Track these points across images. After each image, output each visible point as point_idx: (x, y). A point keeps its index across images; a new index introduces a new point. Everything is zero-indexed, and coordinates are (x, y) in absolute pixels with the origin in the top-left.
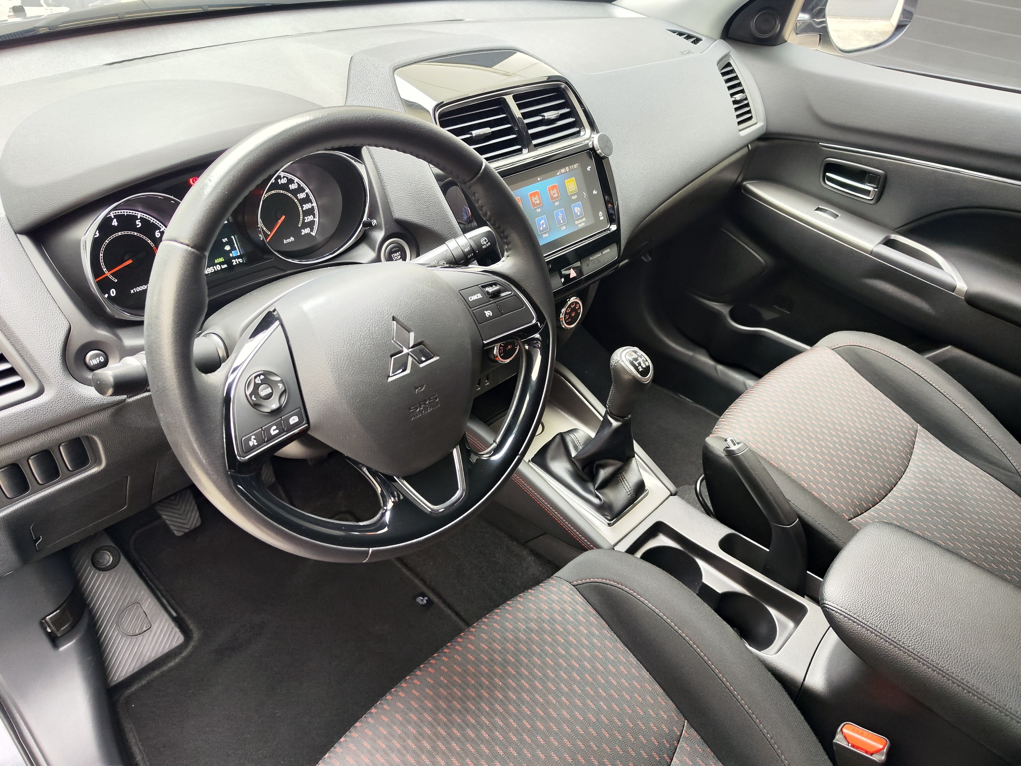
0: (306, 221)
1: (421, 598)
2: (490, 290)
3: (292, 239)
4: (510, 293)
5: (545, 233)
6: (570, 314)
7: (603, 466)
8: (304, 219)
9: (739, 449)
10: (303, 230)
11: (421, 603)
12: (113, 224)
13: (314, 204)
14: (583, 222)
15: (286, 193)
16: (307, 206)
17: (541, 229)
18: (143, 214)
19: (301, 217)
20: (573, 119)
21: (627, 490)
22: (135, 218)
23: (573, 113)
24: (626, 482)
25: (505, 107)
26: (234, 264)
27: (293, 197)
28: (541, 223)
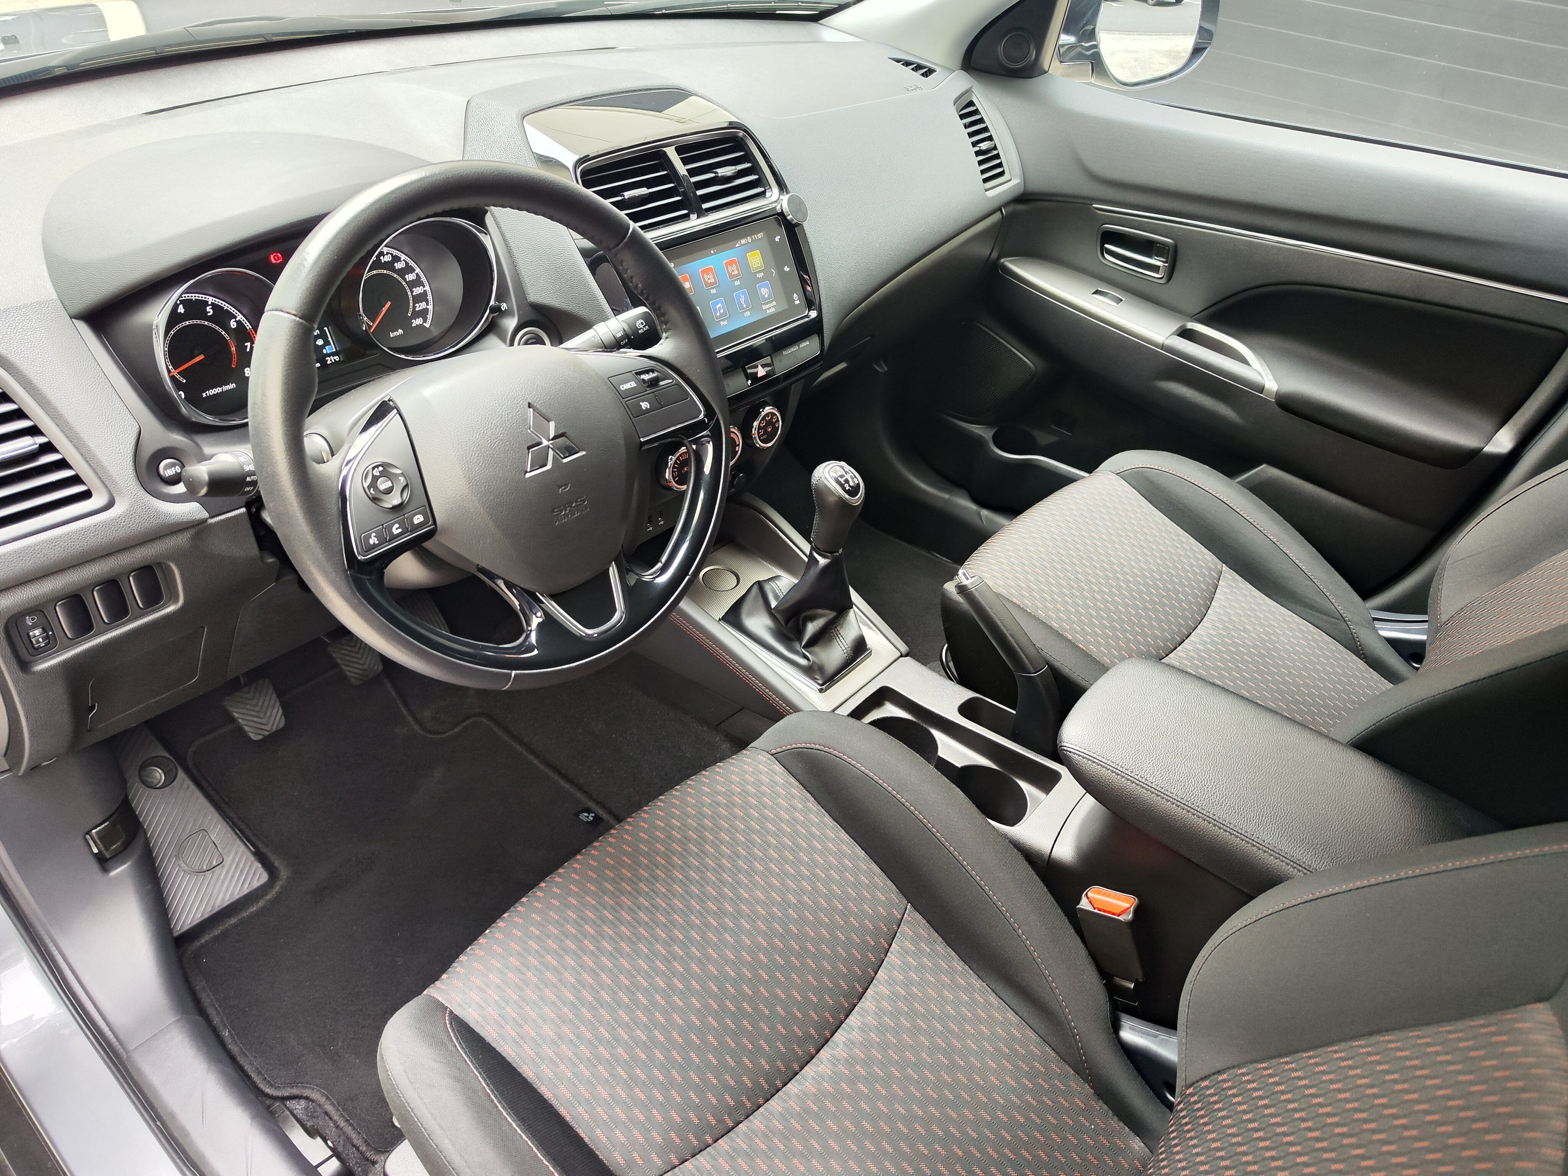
0: (417, 309)
1: (586, 814)
2: (646, 377)
3: (400, 332)
4: (671, 381)
5: (723, 320)
6: (765, 428)
7: (812, 619)
8: (414, 307)
9: (972, 583)
10: (413, 321)
11: (585, 820)
12: (179, 311)
13: (427, 288)
14: (773, 307)
15: (390, 273)
16: (418, 291)
17: (718, 314)
18: (214, 299)
19: (411, 304)
20: (756, 177)
21: (843, 648)
22: (206, 303)
23: (755, 169)
24: (841, 638)
25: (666, 163)
26: (329, 362)
27: (400, 279)
28: (718, 307)
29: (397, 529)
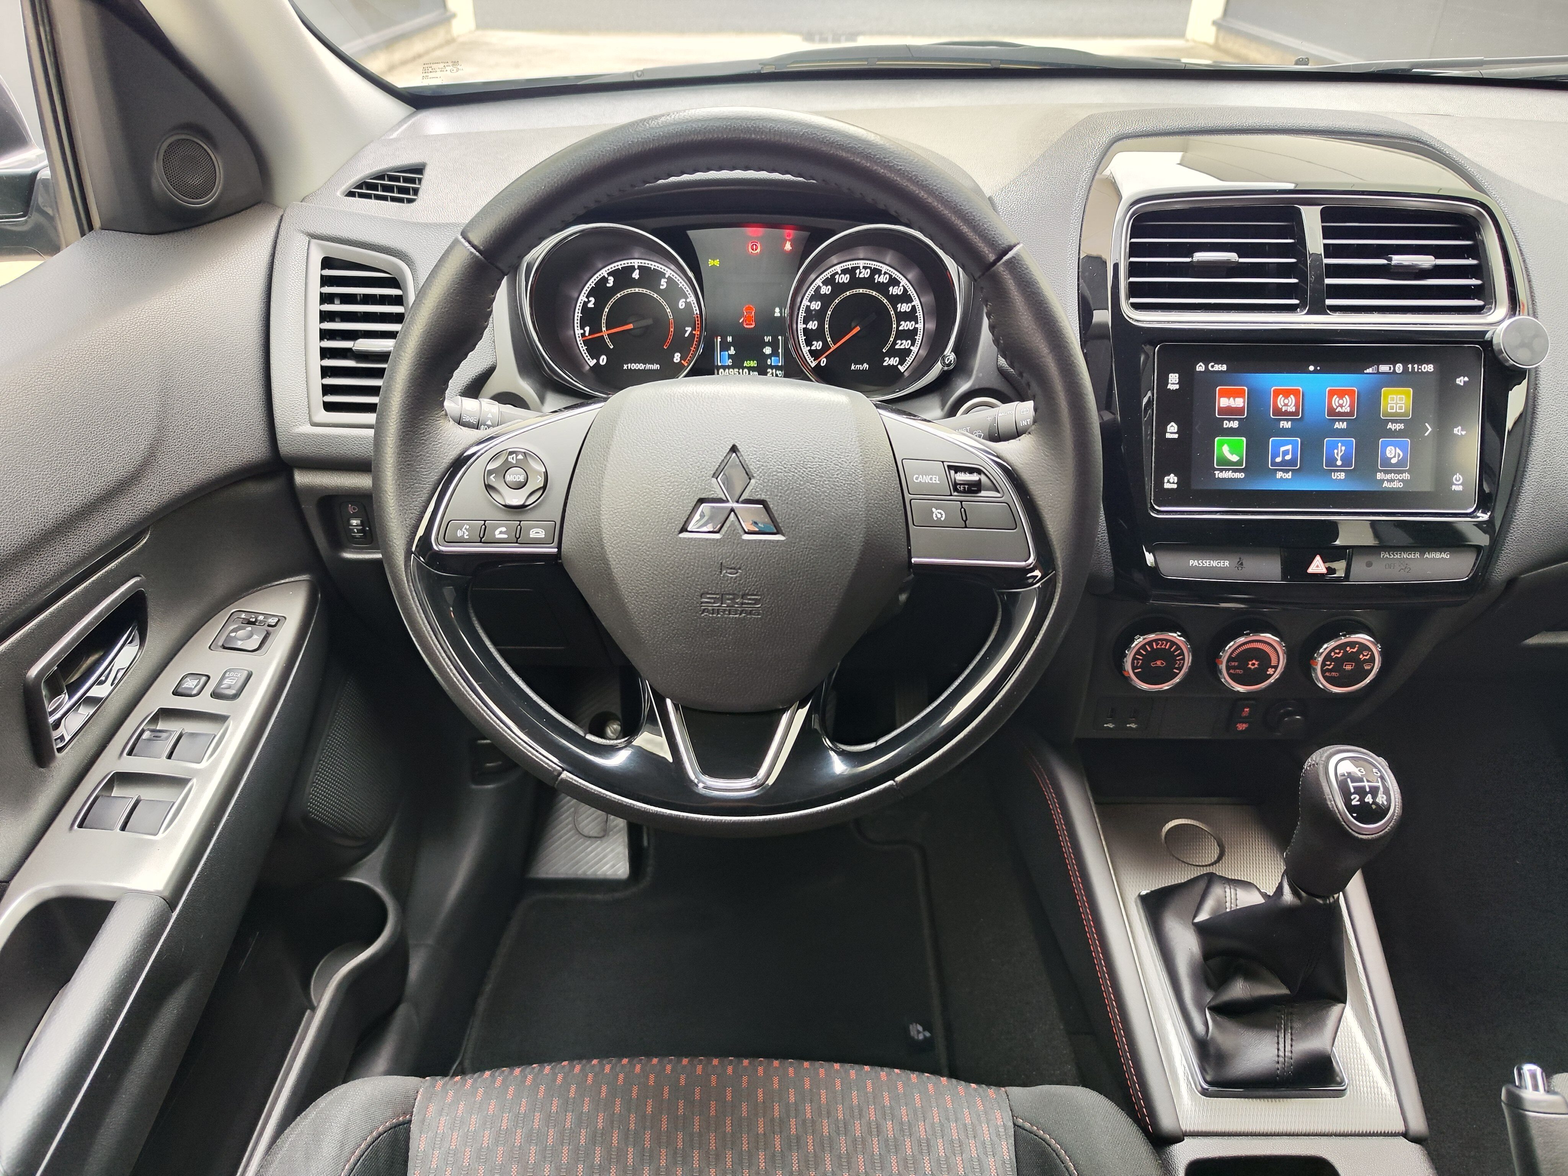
0: (897, 347)
2: (961, 477)
3: (866, 366)
4: (999, 495)
5: (1285, 472)
6: (1339, 662)
7: (1250, 976)
8: (894, 343)
10: (887, 359)
11: (913, 1034)
12: (633, 276)
13: (920, 326)
14: (1402, 481)
15: (880, 297)
16: (906, 325)
17: (1278, 460)
18: (673, 273)
19: (892, 339)
20: (1479, 282)
22: (663, 275)
23: (1480, 270)
24: (1288, 1036)
25: (1291, 228)
26: (769, 375)
27: (889, 306)
28: (1282, 449)
29: (501, 533)
